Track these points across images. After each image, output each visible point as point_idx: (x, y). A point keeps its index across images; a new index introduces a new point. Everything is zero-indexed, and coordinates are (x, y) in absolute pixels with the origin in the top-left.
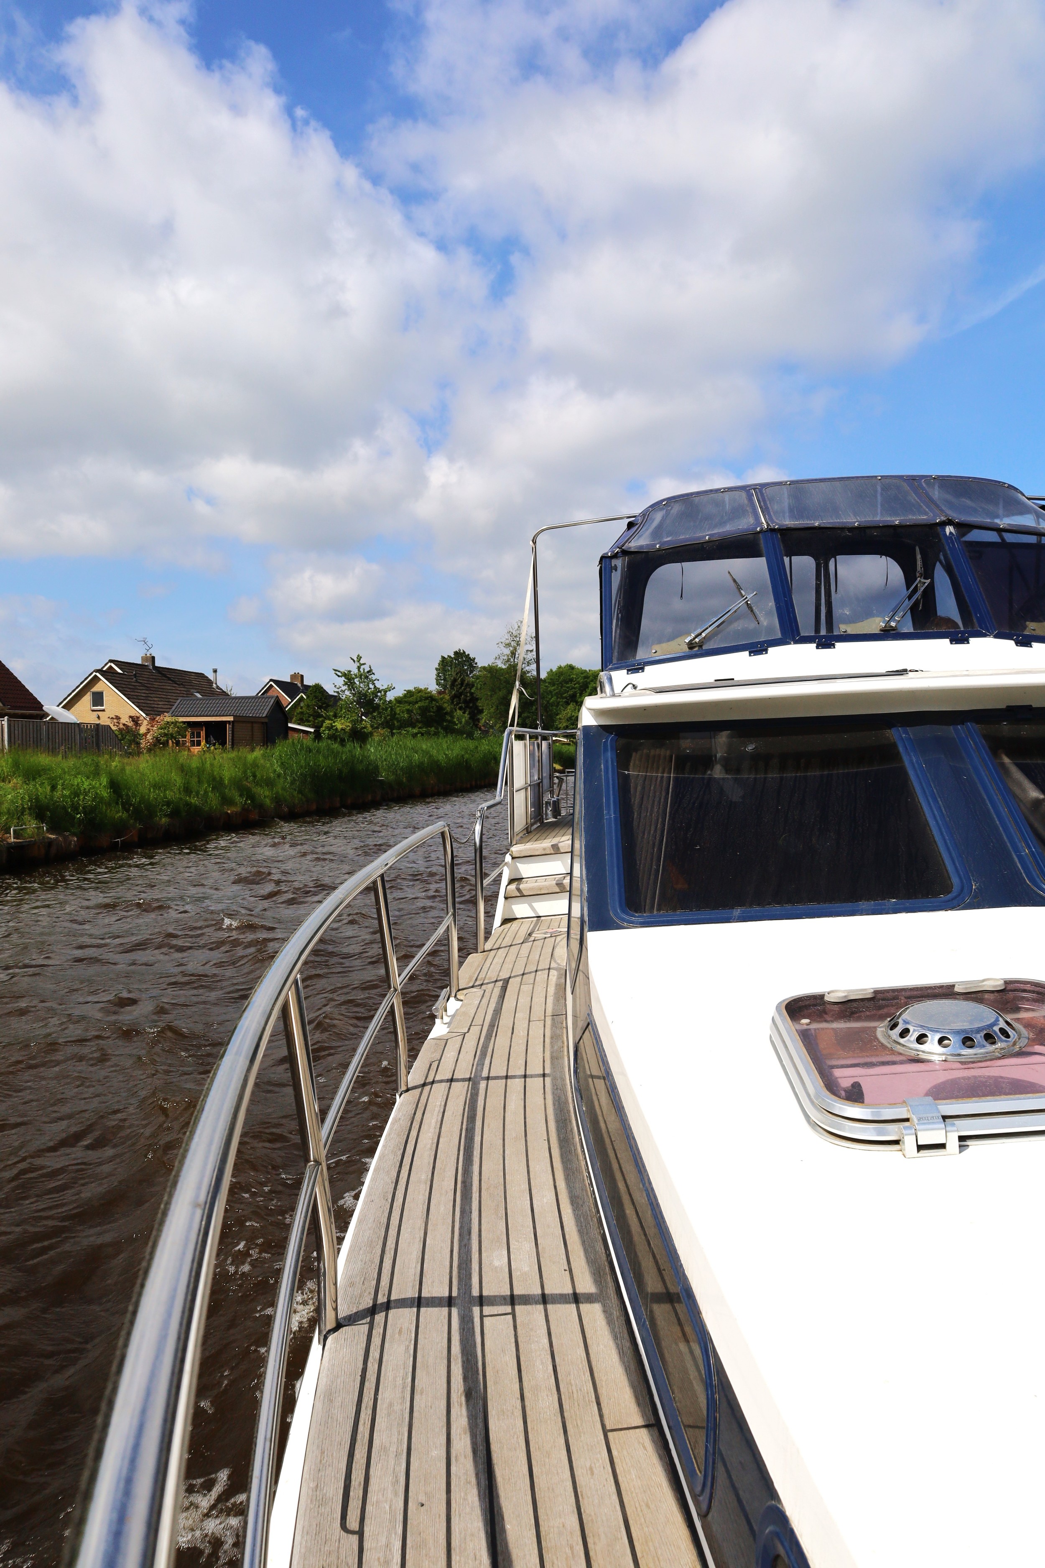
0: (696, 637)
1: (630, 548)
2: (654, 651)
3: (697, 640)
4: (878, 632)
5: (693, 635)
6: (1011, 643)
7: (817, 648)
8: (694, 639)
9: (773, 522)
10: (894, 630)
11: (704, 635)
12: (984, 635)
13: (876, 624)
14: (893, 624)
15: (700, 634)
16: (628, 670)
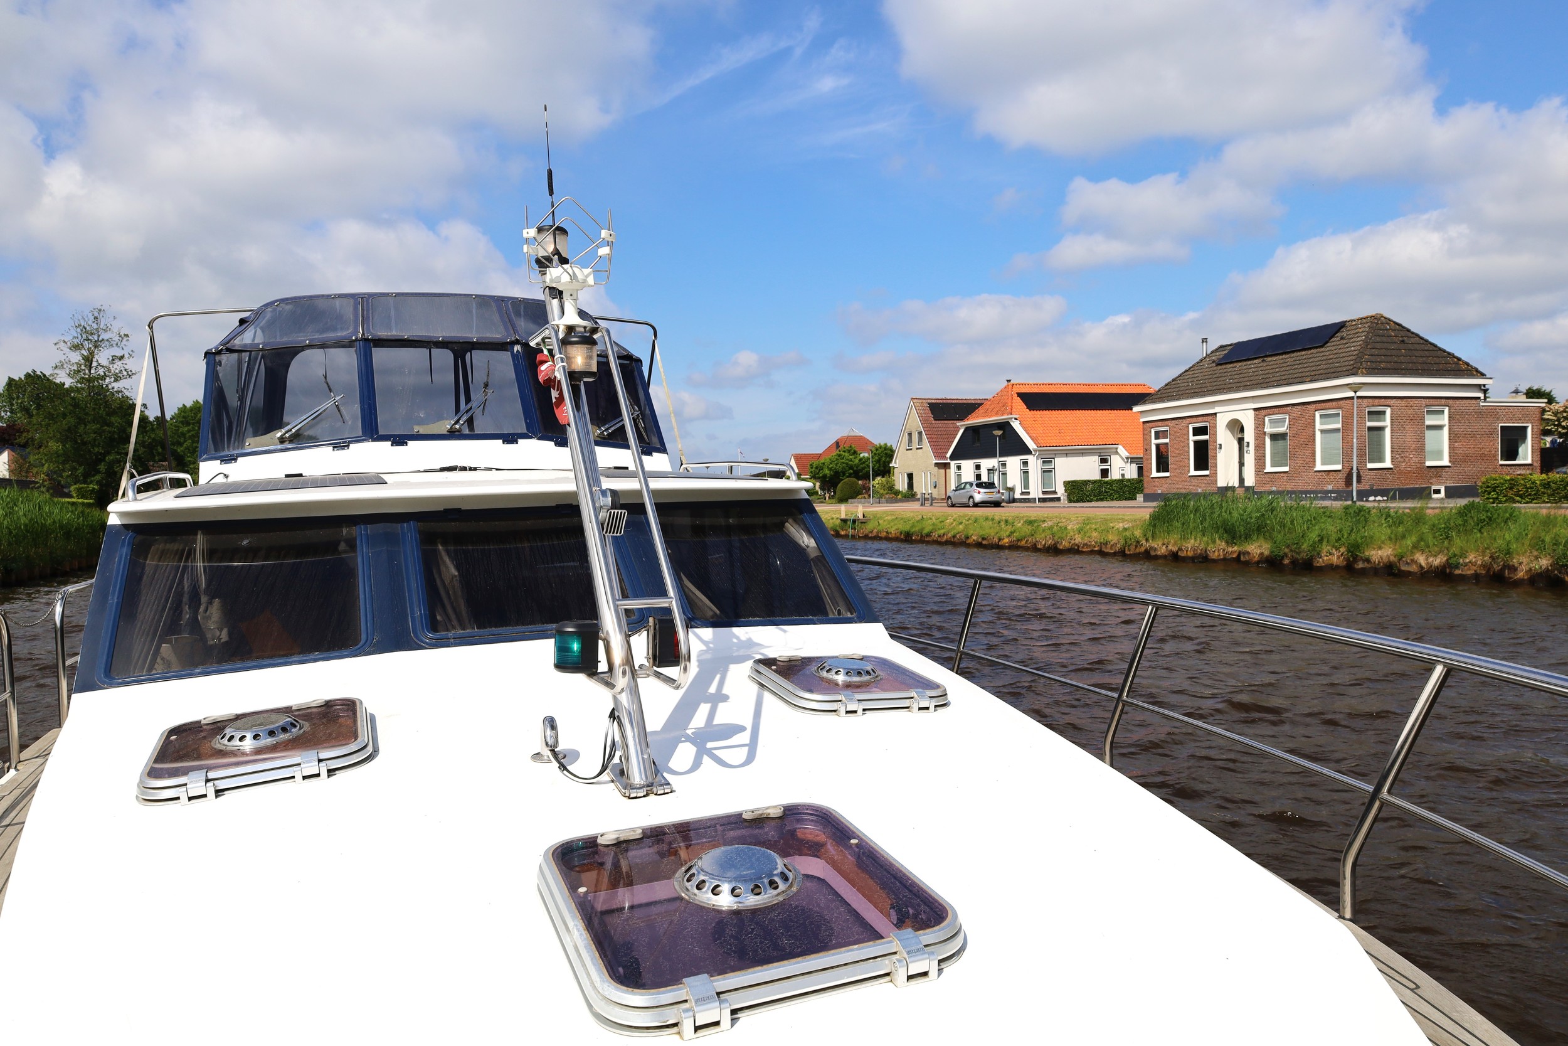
0: (286, 432)
1: (234, 346)
2: (247, 444)
3: (287, 435)
4: (446, 433)
5: (283, 431)
6: (552, 443)
7: (392, 445)
8: (285, 434)
9: (369, 331)
10: (458, 431)
11: (293, 431)
12: (530, 438)
13: (445, 426)
14: (457, 426)
15: (291, 430)
16: (222, 461)
